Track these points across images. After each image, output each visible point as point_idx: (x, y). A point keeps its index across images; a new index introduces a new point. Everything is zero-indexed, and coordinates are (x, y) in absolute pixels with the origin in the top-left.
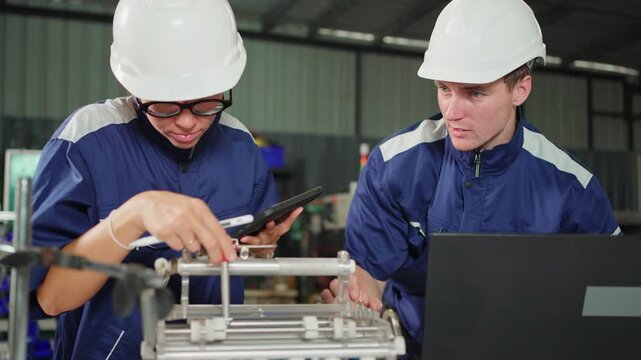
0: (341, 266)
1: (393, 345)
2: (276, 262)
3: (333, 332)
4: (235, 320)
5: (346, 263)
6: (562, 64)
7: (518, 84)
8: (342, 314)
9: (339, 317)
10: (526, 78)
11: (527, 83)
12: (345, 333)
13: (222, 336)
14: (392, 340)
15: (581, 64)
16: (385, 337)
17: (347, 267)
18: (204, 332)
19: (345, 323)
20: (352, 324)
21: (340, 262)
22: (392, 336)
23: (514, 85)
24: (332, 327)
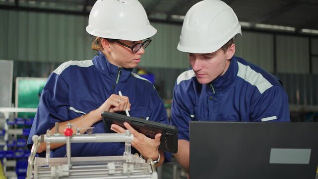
0: (127, 137)
1: (152, 176)
2: (95, 136)
3: (122, 170)
4: (73, 165)
5: (129, 136)
6: (295, 31)
7: (229, 49)
8: (127, 161)
9: (125, 163)
10: (232, 45)
11: (233, 47)
12: (128, 171)
13: (67, 174)
14: (151, 174)
15: (305, 31)
16: (148, 172)
17: (130, 137)
18: (58, 172)
19: (128, 166)
20: (132, 166)
21: (126, 135)
22: (151, 172)
23: (227, 50)
24: (122, 168)
